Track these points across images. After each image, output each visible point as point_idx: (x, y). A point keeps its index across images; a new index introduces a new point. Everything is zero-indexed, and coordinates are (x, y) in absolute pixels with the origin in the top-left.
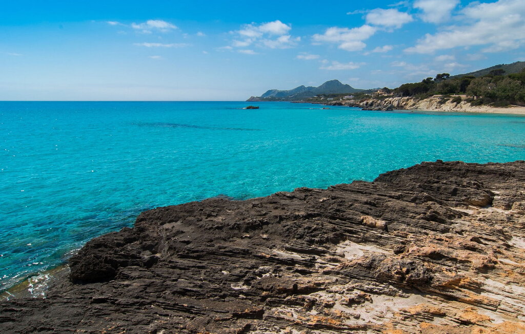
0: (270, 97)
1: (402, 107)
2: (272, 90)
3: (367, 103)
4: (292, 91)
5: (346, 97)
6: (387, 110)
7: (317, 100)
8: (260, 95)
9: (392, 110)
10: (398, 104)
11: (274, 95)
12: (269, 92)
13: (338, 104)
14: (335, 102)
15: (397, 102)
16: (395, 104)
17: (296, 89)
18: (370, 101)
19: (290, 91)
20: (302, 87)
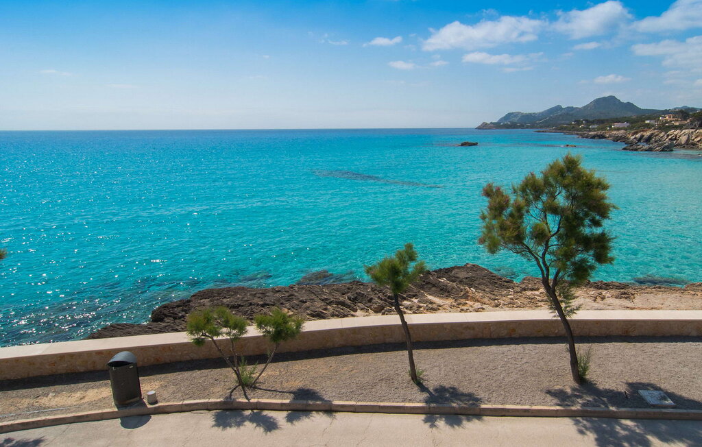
0: (509, 123)
1: (694, 144)
2: (512, 113)
3: (642, 136)
4: (542, 113)
5: (617, 125)
6: (663, 150)
7: (573, 127)
8: (495, 120)
9: (672, 150)
10: (688, 140)
11: (516, 120)
12: (509, 116)
13: (598, 136)
14: (595, 133)
15: (686, 136)
16: (683, 139)
17: (548, 110)
18: (647, 134)
19: (540, 113)
20: (558, 108)
